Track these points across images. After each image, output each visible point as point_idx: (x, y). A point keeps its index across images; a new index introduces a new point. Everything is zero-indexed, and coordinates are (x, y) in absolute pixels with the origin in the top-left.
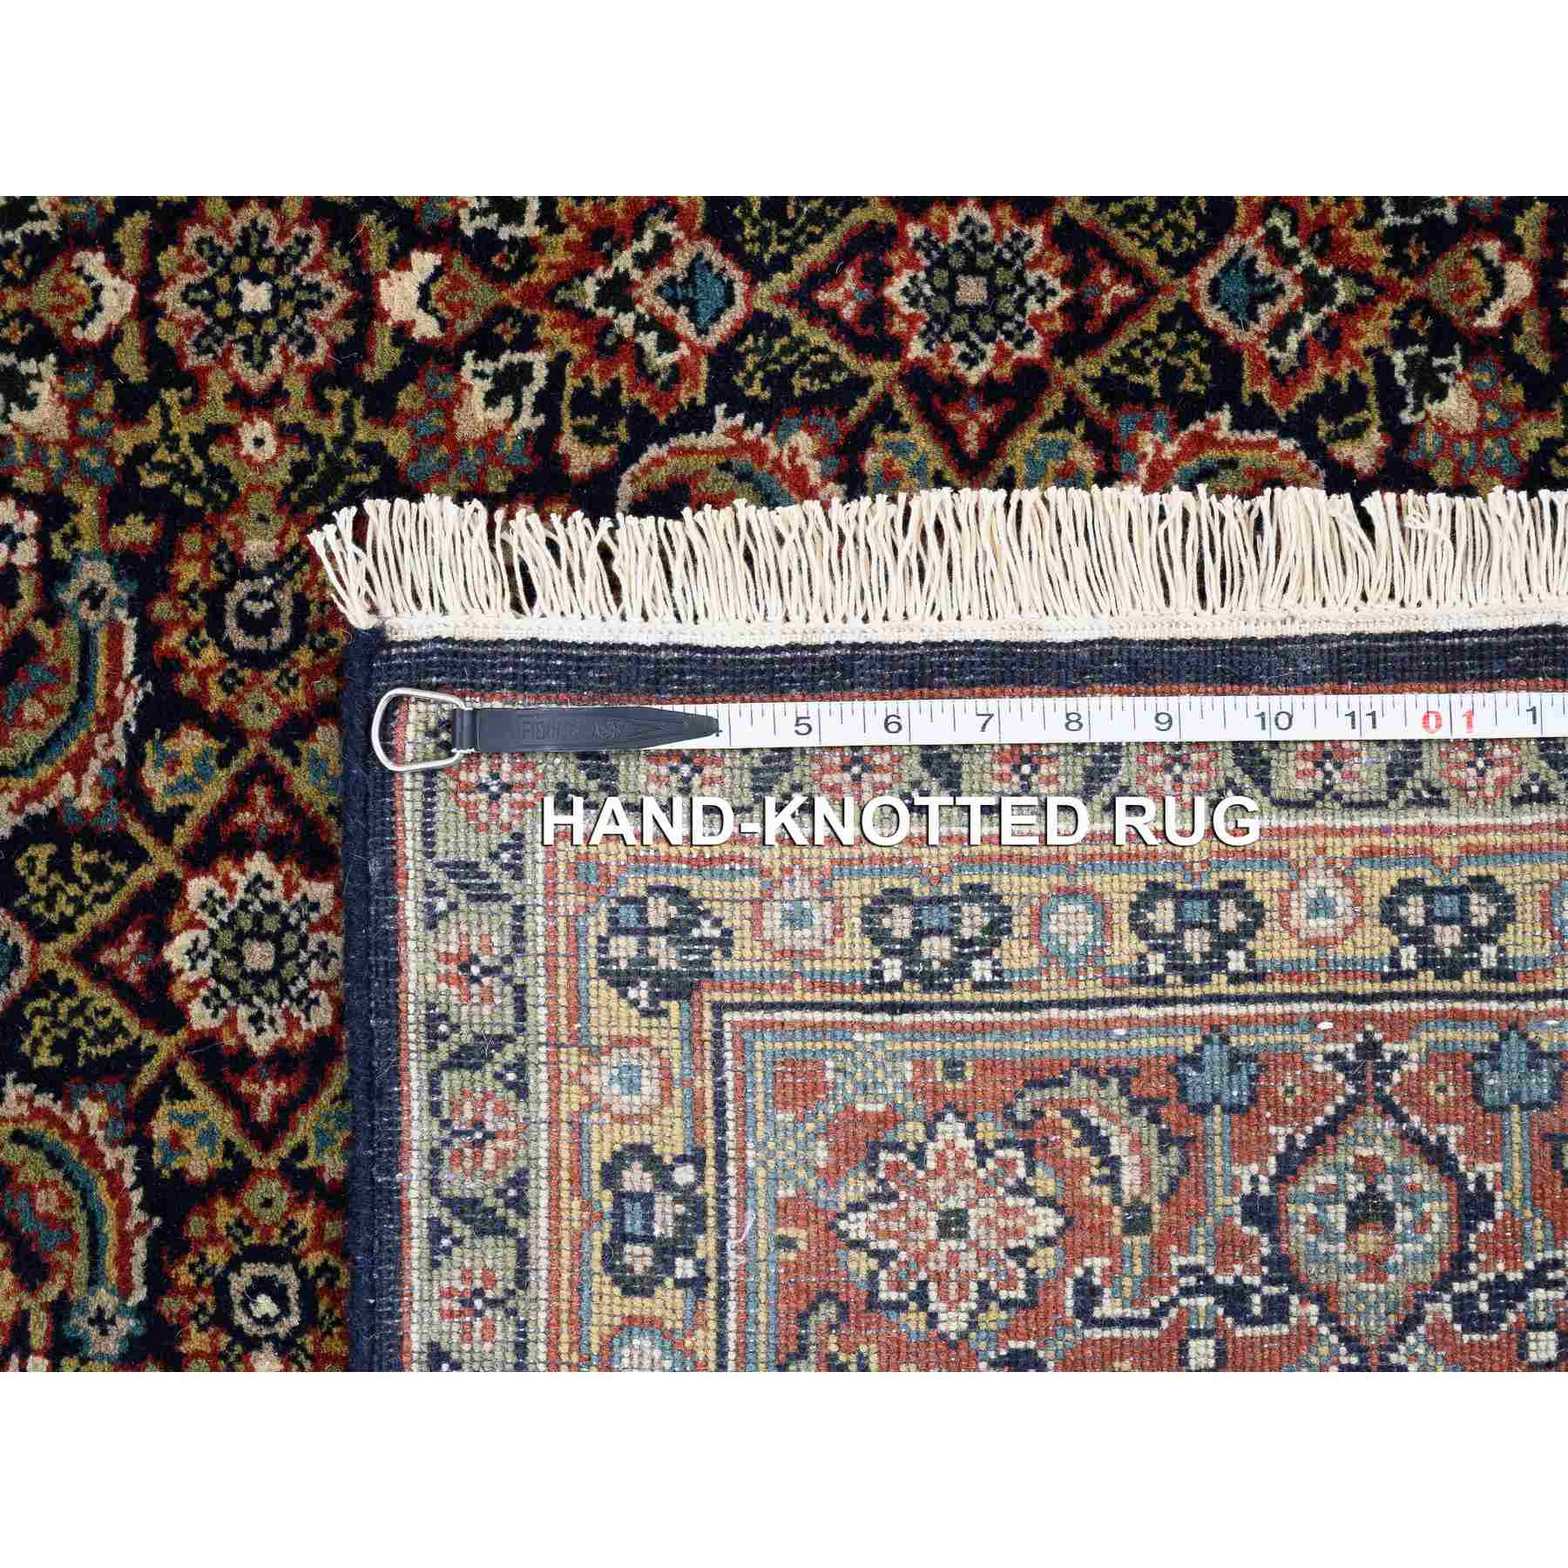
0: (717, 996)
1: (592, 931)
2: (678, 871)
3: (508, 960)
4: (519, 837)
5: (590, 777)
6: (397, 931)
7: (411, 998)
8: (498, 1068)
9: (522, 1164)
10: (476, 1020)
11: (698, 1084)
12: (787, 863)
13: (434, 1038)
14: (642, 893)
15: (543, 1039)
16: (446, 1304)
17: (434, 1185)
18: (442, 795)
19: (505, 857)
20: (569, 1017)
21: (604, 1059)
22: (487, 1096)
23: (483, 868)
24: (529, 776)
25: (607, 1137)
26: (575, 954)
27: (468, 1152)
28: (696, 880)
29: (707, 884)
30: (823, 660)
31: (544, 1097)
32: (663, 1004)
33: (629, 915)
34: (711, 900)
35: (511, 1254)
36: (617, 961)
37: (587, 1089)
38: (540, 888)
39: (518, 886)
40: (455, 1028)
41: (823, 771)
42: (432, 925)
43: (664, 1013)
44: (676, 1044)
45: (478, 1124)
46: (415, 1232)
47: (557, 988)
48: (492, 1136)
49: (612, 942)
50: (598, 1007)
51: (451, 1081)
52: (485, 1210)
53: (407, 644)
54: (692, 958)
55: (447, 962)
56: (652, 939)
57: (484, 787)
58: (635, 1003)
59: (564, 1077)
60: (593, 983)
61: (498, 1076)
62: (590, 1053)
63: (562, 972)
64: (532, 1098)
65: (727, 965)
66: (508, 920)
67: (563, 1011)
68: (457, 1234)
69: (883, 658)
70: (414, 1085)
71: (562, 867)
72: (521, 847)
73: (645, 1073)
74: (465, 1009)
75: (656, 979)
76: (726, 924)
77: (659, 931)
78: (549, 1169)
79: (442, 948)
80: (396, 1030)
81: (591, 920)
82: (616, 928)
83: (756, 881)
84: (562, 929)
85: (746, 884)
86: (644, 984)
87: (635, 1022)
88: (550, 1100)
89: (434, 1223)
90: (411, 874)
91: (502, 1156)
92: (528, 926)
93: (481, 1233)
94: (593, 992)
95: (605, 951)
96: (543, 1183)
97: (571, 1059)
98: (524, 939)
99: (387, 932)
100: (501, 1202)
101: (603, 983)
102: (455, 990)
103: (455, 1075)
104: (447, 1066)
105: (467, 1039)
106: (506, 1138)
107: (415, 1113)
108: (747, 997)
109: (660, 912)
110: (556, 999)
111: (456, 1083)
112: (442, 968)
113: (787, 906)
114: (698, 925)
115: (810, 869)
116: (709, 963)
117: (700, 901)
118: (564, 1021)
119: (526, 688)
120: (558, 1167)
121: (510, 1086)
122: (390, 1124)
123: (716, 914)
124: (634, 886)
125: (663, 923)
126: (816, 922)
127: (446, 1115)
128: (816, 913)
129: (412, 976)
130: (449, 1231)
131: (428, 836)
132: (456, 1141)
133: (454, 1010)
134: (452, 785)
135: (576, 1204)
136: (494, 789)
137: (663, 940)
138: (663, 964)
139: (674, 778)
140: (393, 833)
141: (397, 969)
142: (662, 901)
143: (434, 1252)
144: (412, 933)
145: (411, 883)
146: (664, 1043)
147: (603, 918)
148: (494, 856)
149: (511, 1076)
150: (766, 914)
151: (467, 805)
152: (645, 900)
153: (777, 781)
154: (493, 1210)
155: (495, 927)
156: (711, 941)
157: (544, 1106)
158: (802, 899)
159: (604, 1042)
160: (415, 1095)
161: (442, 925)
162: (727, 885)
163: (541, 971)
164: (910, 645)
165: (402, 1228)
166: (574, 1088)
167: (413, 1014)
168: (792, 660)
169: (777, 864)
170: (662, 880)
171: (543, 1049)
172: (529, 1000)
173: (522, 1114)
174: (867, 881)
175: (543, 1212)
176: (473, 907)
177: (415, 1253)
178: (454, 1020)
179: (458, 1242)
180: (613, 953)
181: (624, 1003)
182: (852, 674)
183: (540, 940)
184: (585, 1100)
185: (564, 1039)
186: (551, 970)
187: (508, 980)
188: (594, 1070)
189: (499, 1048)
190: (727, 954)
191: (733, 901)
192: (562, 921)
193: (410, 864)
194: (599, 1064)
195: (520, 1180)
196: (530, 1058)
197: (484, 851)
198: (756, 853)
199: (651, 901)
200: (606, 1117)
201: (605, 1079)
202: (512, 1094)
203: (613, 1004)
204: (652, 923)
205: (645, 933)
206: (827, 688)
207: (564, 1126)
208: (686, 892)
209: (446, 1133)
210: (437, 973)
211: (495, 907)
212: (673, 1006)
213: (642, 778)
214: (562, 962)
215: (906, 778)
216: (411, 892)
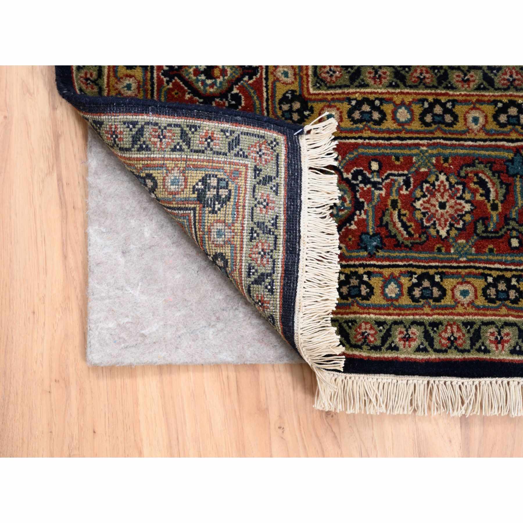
0: (198, 209)
1: (219, 173)
2: (235, 199)
3: (211, 150)
4: (247, 157)
5: (263, 178)
6: (220, 121)
7: (202, 122)
8: (181, 144)
9: (152, 149)
10: (195, 139)
11: (174, 203)
12: (236, 231)
13: (190, 127)
14: (229, 188)
15: (188, 157)
16: (113, 126)
17: (148, 123)
18: (258, 139)
19: (241, 153)
20: (194, 165)
21: (181, 174)
22: (173, 140)
23: (238, 146)
24: (264, 163)
25: (159, 175)
26: (213, 168)
27: (157, 134)
28: (232, 203)
29: (231, 207)
30: (295, 244)
31: (172, 156)
32: (196, 192)
33: (223, 184)
34: (226, 208)
35: (127, 146)
36: (210, 179)
37: (173, 169)
38: (232, 160)
39: (233, 155)
40: (193, 133)
41: (262, 243)
42: (222, 131)
43: (194, 193)
44: (185, 196)
45: (165, 137)
46: (135, 117)
47: (203, 162)
48: (161, 141)
49: (216, 179)
50: (197, 173)
51: (178, 130)
52: (139, 138)
53: (298, 140)
54: (209, 201)
55: (212, 133)
56: (215, 190)
57: (260, 150)
58: (197, 184)
59: (177, 162)
60: (204, 172)
61: (178, 143)
62: (183, 170)
63: (208, 164)
64: (171, 153)
65: (207, 212)
66: (223, 151)
67: (196, 163)
68: (133, 129)
69: (295, 262)
70: (177, 120)
71: (238, 167)
72: (244, 157)
73: (177, 187)
74: (198, 136)
75: (204, 191)
76: (219, 212)
77: (218, 192)
78: (151, 158)
79: (215, 132)
80: (193, 117)
81: (222, 173)
82: (219, 180)
83: (231, 221)
84: (220, 165)
85: (230, 218)
86: (203, 187)
87: (191, 184)
88: (170, 158)
89: (136, 123)
90: (237, 128)
91: (155, 143)
92: (221, 156)
93: (133, 137)
94: (201, 172)
95: (213, 176)
96: (146, 156)
97: (182, 164)
98: (217, 154)
99: (220, 118)
100: (142, 143)
101: (204, 175)
102: (204, 134)
103: (179, 131)
104: (182, 130)
105: (189, 136)
106: (160, 145)
107: (169, 120)
108: (197, 218)
109: (223, 193)
110: (200, 161)
111: (177, 132)
112: (210, 132)
113: (223, 231)
114: (219, 204)
115: (234, 238)
116: (207, 207)
117: (226, 204)
118: (193, 163)
119: (288, 166)
120: (151, 160)
121: (175, 147)
122: (166, 112)
123: (222, 209)
124: (231, 186)
125: (220, 193)
126: (218, 239)
127: (168, 128)
128: (221, 239)
129: (208, 123)
130: (134, 127)
131: (247, 134)
132: (160, 130)
133: (198, 133)
134: (261, 142)
135: (141, 166)
136: (260, 153)
137: (215, 193)
138: (208, 193)
139: (262, 200)
140: (248, 125)
141: (210, 119)
142: (227, 194)
143: (128, 123)
144: (220, 125)
145: (234, 127)
146: (185, 192)
147: (222, 176)
148: (241, 150)
149: (178, 147)
150: (221, 224)
151: (255, 145)
152: (227, 189)
153: (260, 229)
154: (139, 141)
155: (221, 148)
156: (214, 207)
157: (169, 156)
158: (225, 235)
159: (186, 174)
160: (174, 120)
161: (222, 133)
162: (230, 213)
163: (208, 158)
164: (298, 272)
165: (136, 113)
166: (173, 165)
167: (197, 122)
168: (296, 236)
169: (236, 228)
170: (233, 194)
171: (185, 157)
172: (200, 154)
173: (167, 149)
174: (230, 254)
175: (138, 156)
176: (227, 143)
177: (128, 117)
178: (195, 133)
179: (131, 130)
180: (212, 178)
181: (197, 181)
182: (291, 253)
183: (217, 159)
184: (170, 168)
185: (188, 163)
186: (208, 161)
187: (206, 149)
188: (178, 171)
189: (186, 144)
190: (210, 212)
191: (225, 214)
192: (222, 165)
193: (239, 128)
194: (180, 173)
195: (148, 149)
196: (183, 153)
197: (243, 147)
198: (239, 222)
199: (227, 190)
200: (165, 175)
201: (176, 175)
202: (173, 147)
203: (197, 178)
204: (220, 190)
205: (218, 188)
206: (287, 245)
207: (162, 162)
208: (229, 201)
209: (163, 128)
210: (208, 130)
211: (227, 148)
212: (195, 195)
213: (263, 192)
214: (211, 164)
215: (259, 268)
216: (231, 127)
